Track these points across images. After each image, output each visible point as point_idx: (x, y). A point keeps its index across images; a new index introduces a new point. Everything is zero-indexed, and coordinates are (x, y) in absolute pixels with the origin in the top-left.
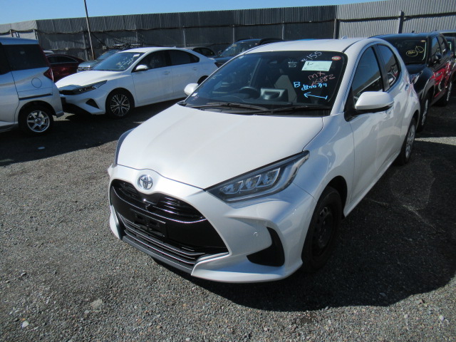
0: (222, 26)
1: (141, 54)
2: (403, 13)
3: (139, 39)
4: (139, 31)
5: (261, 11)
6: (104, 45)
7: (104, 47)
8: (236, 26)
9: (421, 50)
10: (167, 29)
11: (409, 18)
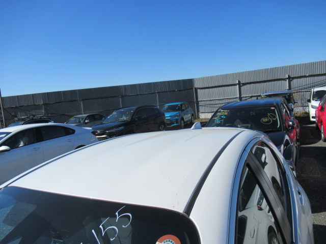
0: (111, 97)
1: (8, 133)
2: (239, 81)
3: (45, 111)
4: (45, 104)
5: (140, 85)
6: (16, 117)
7: (16, 119)
8: (122, 96)
9: (275, 117)
10: (68, 101)
11: (244, 84)
